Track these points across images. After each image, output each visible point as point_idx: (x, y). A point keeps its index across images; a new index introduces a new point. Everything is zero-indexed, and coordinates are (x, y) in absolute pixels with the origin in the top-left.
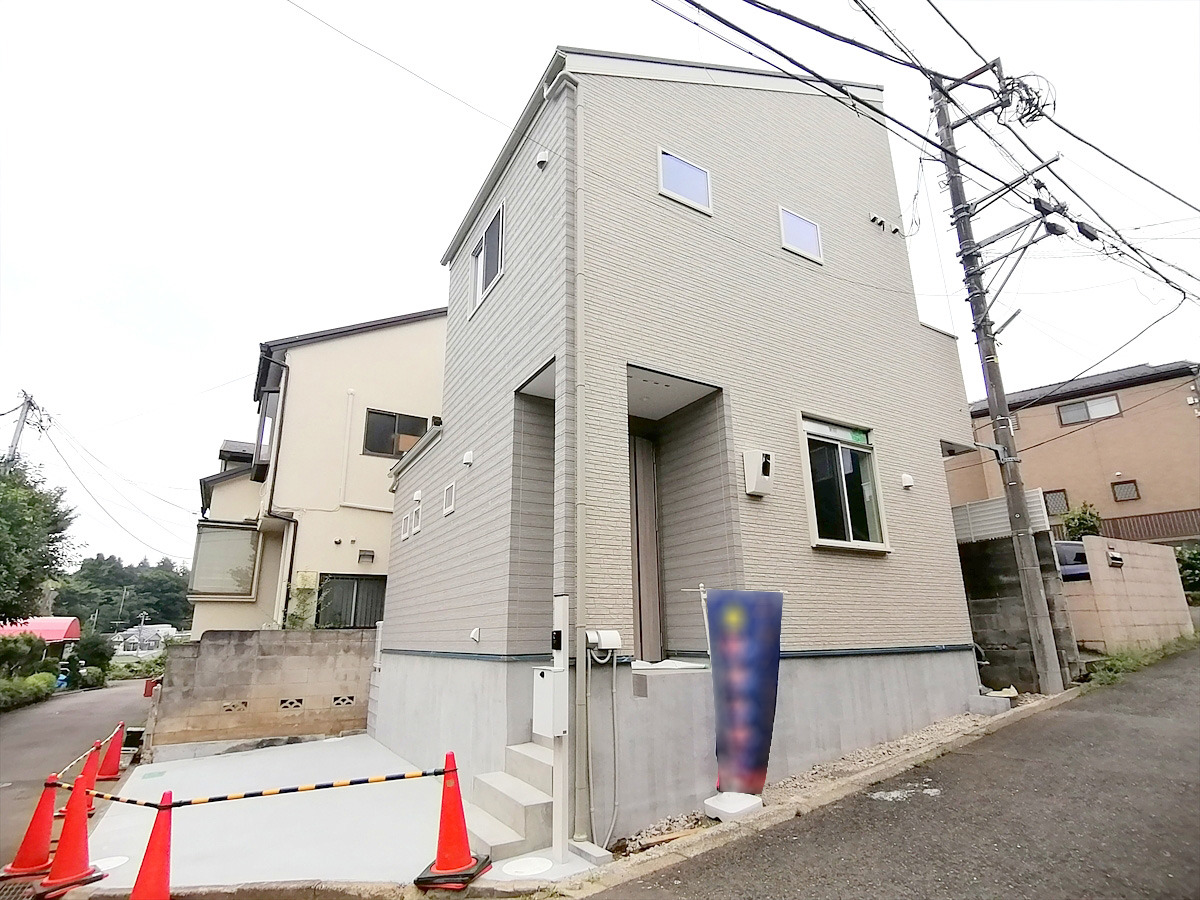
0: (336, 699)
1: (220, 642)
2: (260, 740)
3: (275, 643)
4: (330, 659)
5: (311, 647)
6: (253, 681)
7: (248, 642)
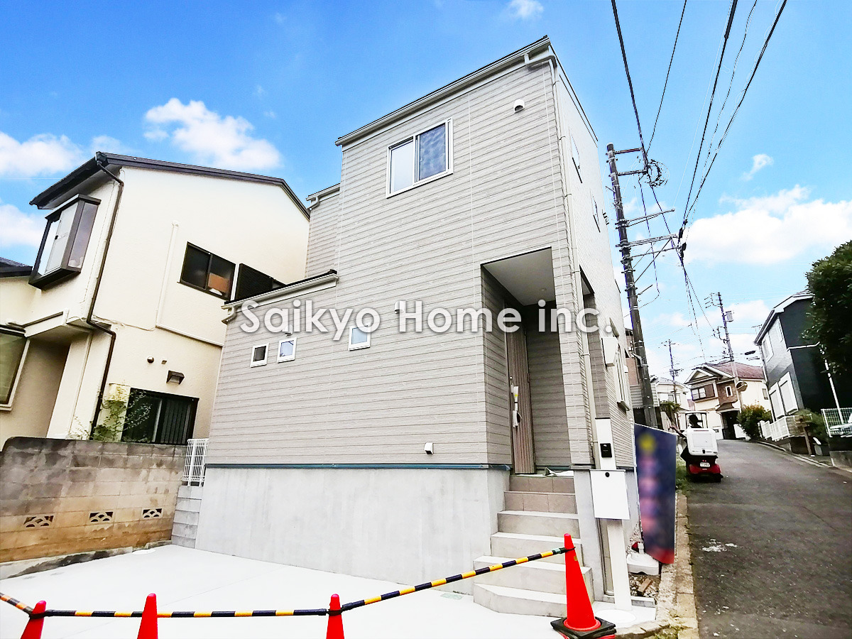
0: (145, 511)
1: (30, 450)
2: (64, 557)
3: (91, 454)
4: (144, 472)
5: (126, 461)
6: (63, 494)
7: (62, 452)
